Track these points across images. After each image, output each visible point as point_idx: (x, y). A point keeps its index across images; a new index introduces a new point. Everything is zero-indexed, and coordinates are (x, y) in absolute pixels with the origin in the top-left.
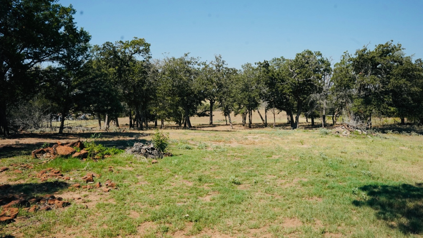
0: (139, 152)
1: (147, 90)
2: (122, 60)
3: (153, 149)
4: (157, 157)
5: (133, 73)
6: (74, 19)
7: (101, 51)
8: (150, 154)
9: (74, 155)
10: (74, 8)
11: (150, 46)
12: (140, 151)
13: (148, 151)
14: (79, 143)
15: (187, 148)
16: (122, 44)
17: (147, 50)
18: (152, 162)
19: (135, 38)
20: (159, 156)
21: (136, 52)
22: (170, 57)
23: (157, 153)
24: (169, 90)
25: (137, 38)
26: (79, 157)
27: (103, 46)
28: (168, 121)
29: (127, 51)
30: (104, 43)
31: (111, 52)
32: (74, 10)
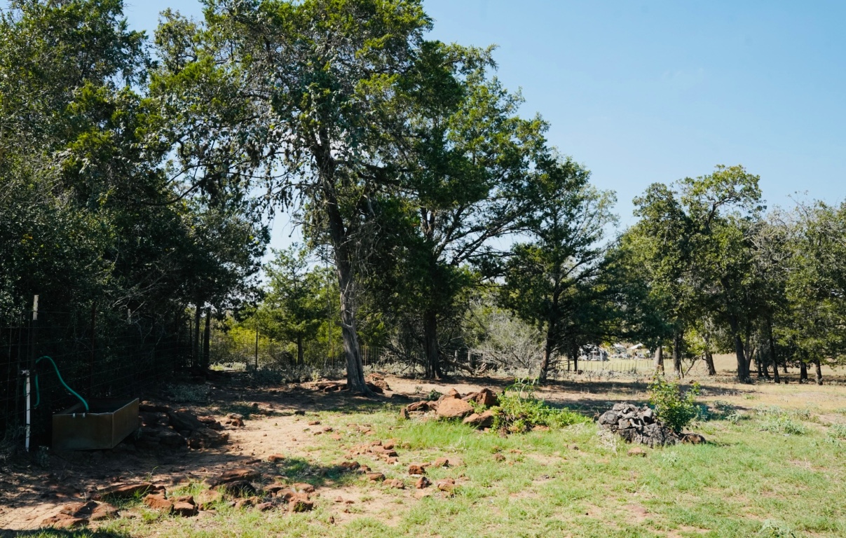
0: (612, 425)
1: (755, 286)
2: (688, 221)
3: (649, 420)
4: (655, 441)
5: (717, 247)
6: (546, 141)
7: (643, 205)
8: (640, 432)
9: (467, 419)
10: (545, 119)
11: (758, 180)
12: (617, 424)
13: (634, 425)
14: (484, 395)
15: (790, 431)
16: (691, 186)
17: (752, 192)
18: (630, 451)
19: (719, 167)
20: (663, 441)
21: (723, 200)
22: (810, 202)
23: (658, 432)
24: (812, 284)
25: (724, 166)
26: (474, 423)
27: (646, 194)
28: (833, 364)
29: (704, 199)
30: (647, 187)
31: (662, 205)
32: (545, 124)
